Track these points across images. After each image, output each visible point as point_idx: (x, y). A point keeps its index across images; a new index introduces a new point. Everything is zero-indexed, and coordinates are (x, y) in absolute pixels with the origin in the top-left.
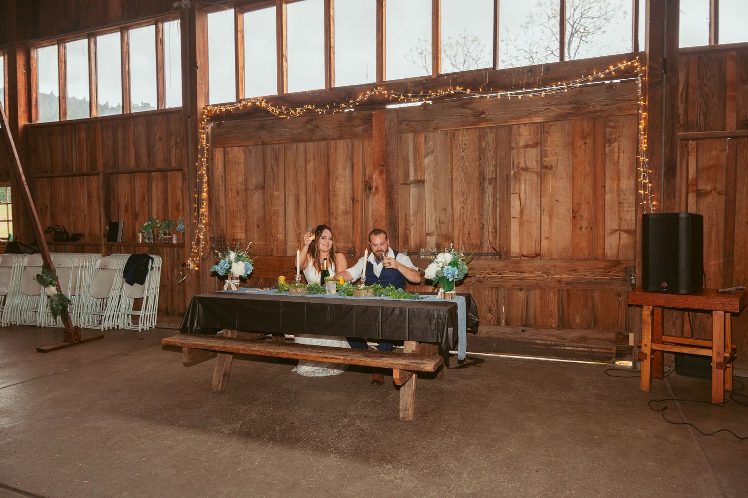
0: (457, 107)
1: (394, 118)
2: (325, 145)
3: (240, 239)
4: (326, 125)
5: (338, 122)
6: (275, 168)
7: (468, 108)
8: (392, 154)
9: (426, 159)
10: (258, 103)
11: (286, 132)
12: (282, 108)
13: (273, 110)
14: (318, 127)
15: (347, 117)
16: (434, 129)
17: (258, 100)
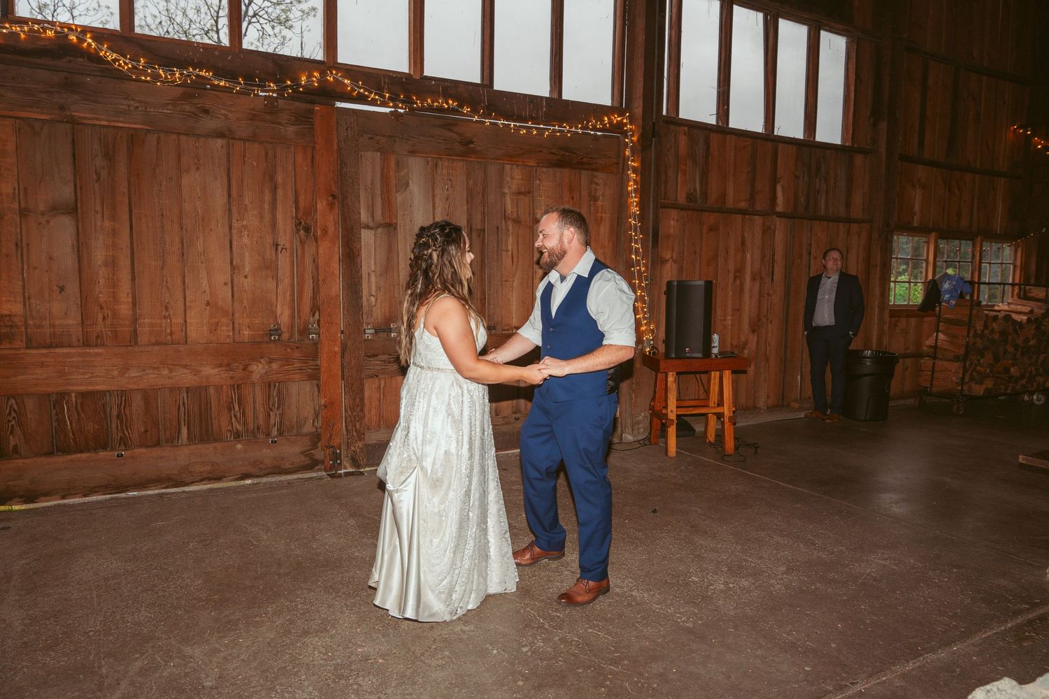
0: (439, 127)
1: (352, 125)
2: (222, 147)
3: (10, 315)
4: (223, 112)
5: (248, 111)
6: (104, 173)
7: (453, 132)
8: (351, 180)
9: (397, 195)
10: (73, 38)
11: (132, 108)
12: (140, 61)
13: (115, 60)
14: (206, 112)
15: (265, 105)
16: (410, 152)
17: (70, 29)
